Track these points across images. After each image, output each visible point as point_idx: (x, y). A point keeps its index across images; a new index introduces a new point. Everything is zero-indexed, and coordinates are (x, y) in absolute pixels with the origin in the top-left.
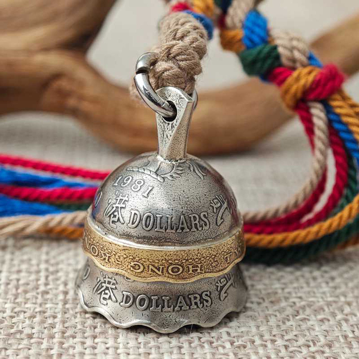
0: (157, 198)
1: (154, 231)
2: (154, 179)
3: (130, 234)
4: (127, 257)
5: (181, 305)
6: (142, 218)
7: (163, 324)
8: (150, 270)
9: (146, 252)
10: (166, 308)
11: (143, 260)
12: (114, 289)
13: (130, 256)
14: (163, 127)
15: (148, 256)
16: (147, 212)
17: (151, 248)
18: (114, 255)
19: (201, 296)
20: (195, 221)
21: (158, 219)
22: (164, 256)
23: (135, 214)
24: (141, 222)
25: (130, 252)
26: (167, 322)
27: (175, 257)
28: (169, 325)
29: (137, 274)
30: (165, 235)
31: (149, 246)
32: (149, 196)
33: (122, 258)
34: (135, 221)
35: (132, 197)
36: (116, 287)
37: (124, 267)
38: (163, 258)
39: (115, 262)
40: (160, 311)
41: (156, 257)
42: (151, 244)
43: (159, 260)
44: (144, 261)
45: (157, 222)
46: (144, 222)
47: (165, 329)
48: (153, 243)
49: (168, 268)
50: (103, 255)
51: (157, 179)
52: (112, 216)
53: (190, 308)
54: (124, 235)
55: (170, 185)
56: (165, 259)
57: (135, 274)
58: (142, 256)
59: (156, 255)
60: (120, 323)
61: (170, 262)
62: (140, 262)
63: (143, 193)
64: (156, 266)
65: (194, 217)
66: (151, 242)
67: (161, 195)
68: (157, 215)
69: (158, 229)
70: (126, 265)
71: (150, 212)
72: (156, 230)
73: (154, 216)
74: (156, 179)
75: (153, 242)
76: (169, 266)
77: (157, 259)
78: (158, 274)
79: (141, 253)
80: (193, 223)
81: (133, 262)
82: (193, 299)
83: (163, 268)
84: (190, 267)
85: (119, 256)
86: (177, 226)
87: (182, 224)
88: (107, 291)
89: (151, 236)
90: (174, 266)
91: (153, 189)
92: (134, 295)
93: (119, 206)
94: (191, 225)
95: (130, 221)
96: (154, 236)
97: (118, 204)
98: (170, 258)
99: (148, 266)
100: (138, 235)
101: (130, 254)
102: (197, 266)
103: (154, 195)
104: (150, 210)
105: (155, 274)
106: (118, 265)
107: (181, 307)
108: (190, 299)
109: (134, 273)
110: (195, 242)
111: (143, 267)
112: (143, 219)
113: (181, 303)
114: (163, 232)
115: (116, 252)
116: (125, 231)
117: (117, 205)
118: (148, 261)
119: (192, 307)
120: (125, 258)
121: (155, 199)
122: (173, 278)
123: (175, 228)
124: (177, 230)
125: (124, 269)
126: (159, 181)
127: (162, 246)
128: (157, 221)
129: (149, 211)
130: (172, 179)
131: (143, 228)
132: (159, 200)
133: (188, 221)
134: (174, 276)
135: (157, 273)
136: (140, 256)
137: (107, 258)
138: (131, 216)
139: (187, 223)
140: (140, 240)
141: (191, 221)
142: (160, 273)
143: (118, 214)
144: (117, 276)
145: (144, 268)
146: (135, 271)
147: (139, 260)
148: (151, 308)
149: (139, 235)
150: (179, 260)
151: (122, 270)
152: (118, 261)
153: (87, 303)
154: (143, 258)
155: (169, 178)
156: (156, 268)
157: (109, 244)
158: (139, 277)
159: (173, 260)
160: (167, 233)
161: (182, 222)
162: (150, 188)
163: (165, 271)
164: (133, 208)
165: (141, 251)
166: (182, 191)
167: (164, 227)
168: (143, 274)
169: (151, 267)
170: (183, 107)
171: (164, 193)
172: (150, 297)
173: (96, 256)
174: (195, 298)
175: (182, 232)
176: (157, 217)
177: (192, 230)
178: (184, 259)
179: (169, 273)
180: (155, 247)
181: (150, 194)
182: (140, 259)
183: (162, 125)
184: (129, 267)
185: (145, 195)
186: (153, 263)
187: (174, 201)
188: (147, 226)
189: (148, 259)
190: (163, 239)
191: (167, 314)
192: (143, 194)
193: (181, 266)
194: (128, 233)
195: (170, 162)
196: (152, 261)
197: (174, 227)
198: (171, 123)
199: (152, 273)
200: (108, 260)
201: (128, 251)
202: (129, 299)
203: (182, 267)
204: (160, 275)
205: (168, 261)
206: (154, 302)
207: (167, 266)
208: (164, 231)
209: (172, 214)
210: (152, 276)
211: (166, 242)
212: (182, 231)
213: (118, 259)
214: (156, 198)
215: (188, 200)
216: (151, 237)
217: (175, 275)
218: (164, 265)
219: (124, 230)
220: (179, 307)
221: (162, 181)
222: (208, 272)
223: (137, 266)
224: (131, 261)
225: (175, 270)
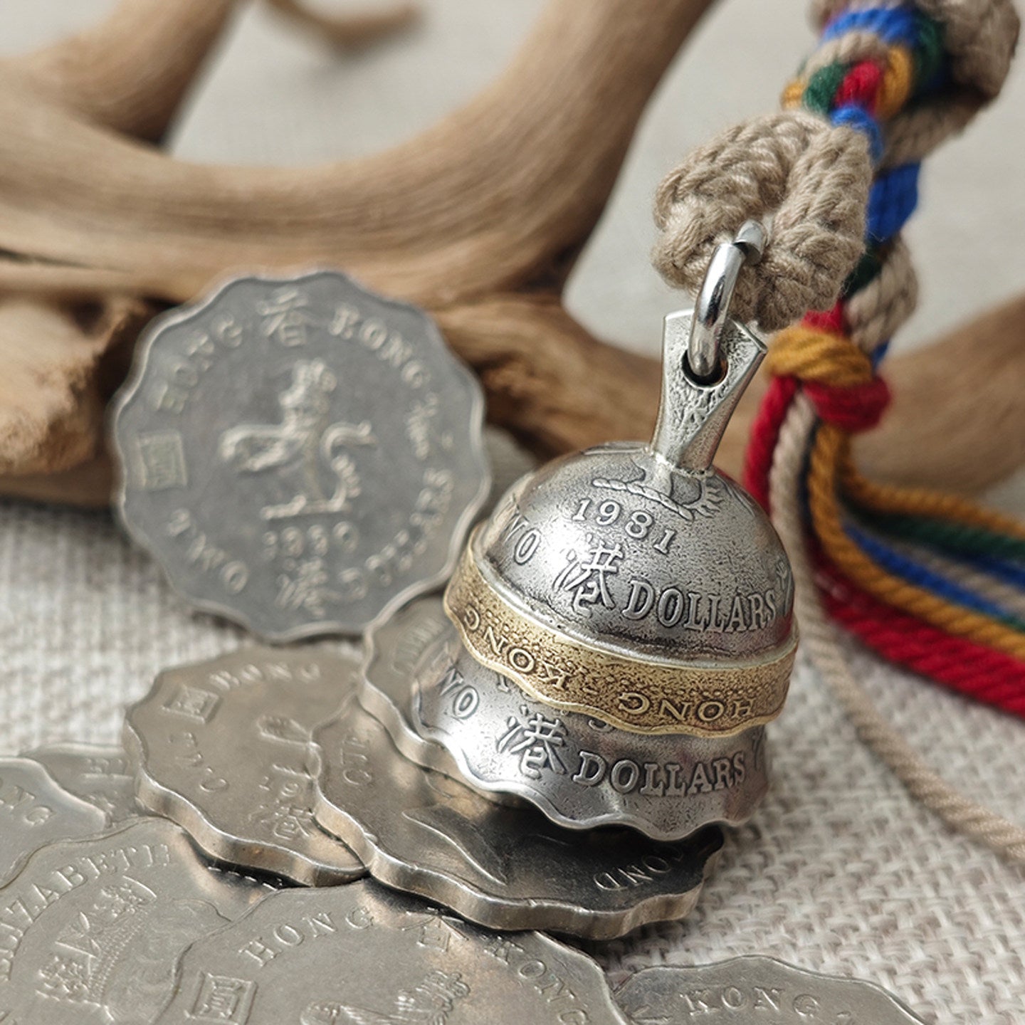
0: (688, 557)
1: (681, 627)
2: (673, 513)
3: (626, 632)
4: (616, 681)
5: (698, 782)
6: (657, 599)
7: (665, 821)
8: (662, 710)
9: (660, 672)
10: (672, 790)
11: (652, 688)
12: (557, 745)
13: (623, 679)
14: (683, 398)
15: (664, 681)
16: (670, 586)
17: (671, 664)
18: (580, 675)
19: (732, 762)
20: (757, 608)
21: (692, 602)
22: (697, 682)
23: (643, 589)
24: (655, 607)
25: (626, 670)
26: (672, 818)
27: (716, 685)
28: (675, 824)
29: (631, 717)
30: (702, 636)
31: (666, 660)
32: (671, 551)
33: (600, 683)
34: (640, 604)
35: (632, 552)
36: (563, 741)
37: (602, 703)
38: (693, 686)
39: (581, 689)
40: (660, 794)
41: (681, 683)
42: (672, 656)
43: (684, 690)
44: (653, 692)
45: (689, 610)
46: (661, 608)
47: (667, 832)
48: (677, 654)
49: (699, 706)
50: (550, 673)
51: (678, 513)
52: (581, 589)
53: (713, 788)
54: (611, 634)
55: (708, 528)
56: (698, 688)
57: (628, 717)
58: (651, 680)
59: (681, 679)
60: (572, 817)
61: (706, 694)
62: (643, 692)
63: (655, 543)
64: (677, 702)
65: (757, 600)
66: (672, 651)
67: (695, 550)
68: (690, 595)
69: (691, 624)
70: (609, 698)
71: (674, 587)
72: (685, 625)
73: (683, 595)
74: (675, 512)
75: (677, 651)
76: (702, 703)
77: (682, 687)
78: (676, 719)
79: (652, 673)
80: (755, 612)
81: (628, 692)
82: (719, 769)
83: (689, 707)
84: (738, 704)
85: (594, 679)
86: (727, 618)
87: (737, 615)
88: (537, 749)
89: (674, 638)
90: (712, 703)
91: (677, 536)
92: (607, 760)
93: (601, 568)
94: (750, 618)
95: (628, 603)
96: (680, 639)
97: (598, 563)
98: (706, 687)
99: (660, 703)
100: (646, 636)
101: (624, 676)
102: (748, 704)
103: (680, 550)
104: (675, 581)
105: (671, 718)
106: (588, 697)
107: (699, 787)
108: (715, 769)
109: (626, 715)
110: (751, 652)
111: (648, 703)
112: (659, 601)
113: (699, 777)
114: (699, 631)
115: (588, 670)
116: (614, 625)
117: (594, 566)
118: (663, 691)
119: (717, 787)
120: (609, 683)
121: (684, 558)
122: (703, 728)
123: (722, 625)
124: (726, 627)
125: (602, 705)
126: (682, 517)
127: (692, 659)
128: (689, 607)
129: (672, 585)
130: (708, 514)
131: (658, 620)
132: (692, 562)
133: (746, 609)
134: (706, 724)
135: (674, 717)
136: (647, 681)
137: (561, 680)
138: (631, 594)
139: (744, 613)
140: (648, 646)
141: (750, 608)
142: (681, 717)
143: (599, 586)
144: (571, 719)
145: (651, 705)
146: (630, 711)
147: (642, 689)
148: (642, 789)
149: (648, 636)
150: (721, 691)
151: (597, 707)
152: (589, 688)
153: (482, 771)
154: (651, 683)
155: (701, 510)
156: (675, 707)
157: (572, 650)
158: (636, 724)
159: (712, 690)
160: (708, 632)
161: (737, 609)
162: (669, 534)
163: (691, 713)
164: (635, 574)
165: (652, 670)
166: (731, 543)
167: (703, 620)
168: (646, 719)
169: (665, 704)
170: (746, 360)
171: (699, 546)
172: (641, 765)
173: (528, 673)
174: (723, 767)
175: (735, 633)
176: (689, 598)
177: (751, 628)
178: (731, 689)
179: (698, 718)
180: (678, 662)
181: (672, 546)
182: (645, 688)
183: (681, 392)
184: (617, 701)
185: (661, 547)
186: (672, 697)
187: (721, 564)
188: (668, 617)
189: (663, 688)
190: (697, 645)
191: (673, 800)
192: (656, 546)
193: (722, 702)
194: (622, 629)
195: (689, 476)
196: (670, 691)
197: (721, 621)
198: (706, 390)
199: (664, 716)
200: (564, 685)
201: (621, 669)
202: (594, 768)
203: (724, 704)
204: (679, 722)
205: (702, 692)
206: (650, 776)
207: (697, 702)
208: (701, 629)
209: (719, 594)
210: (663, 724)
211: (701, 652)
212: (735, 630)
213: (591, 685)
214: (685, 556)
215: (743, 562)
216: (673, 640)
217: (708, 722)
218: (693, 701)
219: (611, 623)
220: (696, 785)
221: (690, 517)
222: (759, 715)
223: (635, 701)
224: (624, 691)
225: (710, 712)
